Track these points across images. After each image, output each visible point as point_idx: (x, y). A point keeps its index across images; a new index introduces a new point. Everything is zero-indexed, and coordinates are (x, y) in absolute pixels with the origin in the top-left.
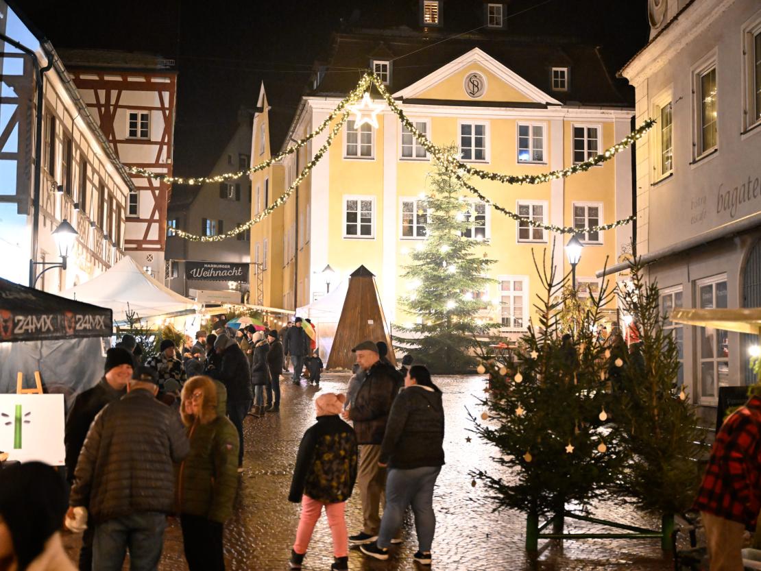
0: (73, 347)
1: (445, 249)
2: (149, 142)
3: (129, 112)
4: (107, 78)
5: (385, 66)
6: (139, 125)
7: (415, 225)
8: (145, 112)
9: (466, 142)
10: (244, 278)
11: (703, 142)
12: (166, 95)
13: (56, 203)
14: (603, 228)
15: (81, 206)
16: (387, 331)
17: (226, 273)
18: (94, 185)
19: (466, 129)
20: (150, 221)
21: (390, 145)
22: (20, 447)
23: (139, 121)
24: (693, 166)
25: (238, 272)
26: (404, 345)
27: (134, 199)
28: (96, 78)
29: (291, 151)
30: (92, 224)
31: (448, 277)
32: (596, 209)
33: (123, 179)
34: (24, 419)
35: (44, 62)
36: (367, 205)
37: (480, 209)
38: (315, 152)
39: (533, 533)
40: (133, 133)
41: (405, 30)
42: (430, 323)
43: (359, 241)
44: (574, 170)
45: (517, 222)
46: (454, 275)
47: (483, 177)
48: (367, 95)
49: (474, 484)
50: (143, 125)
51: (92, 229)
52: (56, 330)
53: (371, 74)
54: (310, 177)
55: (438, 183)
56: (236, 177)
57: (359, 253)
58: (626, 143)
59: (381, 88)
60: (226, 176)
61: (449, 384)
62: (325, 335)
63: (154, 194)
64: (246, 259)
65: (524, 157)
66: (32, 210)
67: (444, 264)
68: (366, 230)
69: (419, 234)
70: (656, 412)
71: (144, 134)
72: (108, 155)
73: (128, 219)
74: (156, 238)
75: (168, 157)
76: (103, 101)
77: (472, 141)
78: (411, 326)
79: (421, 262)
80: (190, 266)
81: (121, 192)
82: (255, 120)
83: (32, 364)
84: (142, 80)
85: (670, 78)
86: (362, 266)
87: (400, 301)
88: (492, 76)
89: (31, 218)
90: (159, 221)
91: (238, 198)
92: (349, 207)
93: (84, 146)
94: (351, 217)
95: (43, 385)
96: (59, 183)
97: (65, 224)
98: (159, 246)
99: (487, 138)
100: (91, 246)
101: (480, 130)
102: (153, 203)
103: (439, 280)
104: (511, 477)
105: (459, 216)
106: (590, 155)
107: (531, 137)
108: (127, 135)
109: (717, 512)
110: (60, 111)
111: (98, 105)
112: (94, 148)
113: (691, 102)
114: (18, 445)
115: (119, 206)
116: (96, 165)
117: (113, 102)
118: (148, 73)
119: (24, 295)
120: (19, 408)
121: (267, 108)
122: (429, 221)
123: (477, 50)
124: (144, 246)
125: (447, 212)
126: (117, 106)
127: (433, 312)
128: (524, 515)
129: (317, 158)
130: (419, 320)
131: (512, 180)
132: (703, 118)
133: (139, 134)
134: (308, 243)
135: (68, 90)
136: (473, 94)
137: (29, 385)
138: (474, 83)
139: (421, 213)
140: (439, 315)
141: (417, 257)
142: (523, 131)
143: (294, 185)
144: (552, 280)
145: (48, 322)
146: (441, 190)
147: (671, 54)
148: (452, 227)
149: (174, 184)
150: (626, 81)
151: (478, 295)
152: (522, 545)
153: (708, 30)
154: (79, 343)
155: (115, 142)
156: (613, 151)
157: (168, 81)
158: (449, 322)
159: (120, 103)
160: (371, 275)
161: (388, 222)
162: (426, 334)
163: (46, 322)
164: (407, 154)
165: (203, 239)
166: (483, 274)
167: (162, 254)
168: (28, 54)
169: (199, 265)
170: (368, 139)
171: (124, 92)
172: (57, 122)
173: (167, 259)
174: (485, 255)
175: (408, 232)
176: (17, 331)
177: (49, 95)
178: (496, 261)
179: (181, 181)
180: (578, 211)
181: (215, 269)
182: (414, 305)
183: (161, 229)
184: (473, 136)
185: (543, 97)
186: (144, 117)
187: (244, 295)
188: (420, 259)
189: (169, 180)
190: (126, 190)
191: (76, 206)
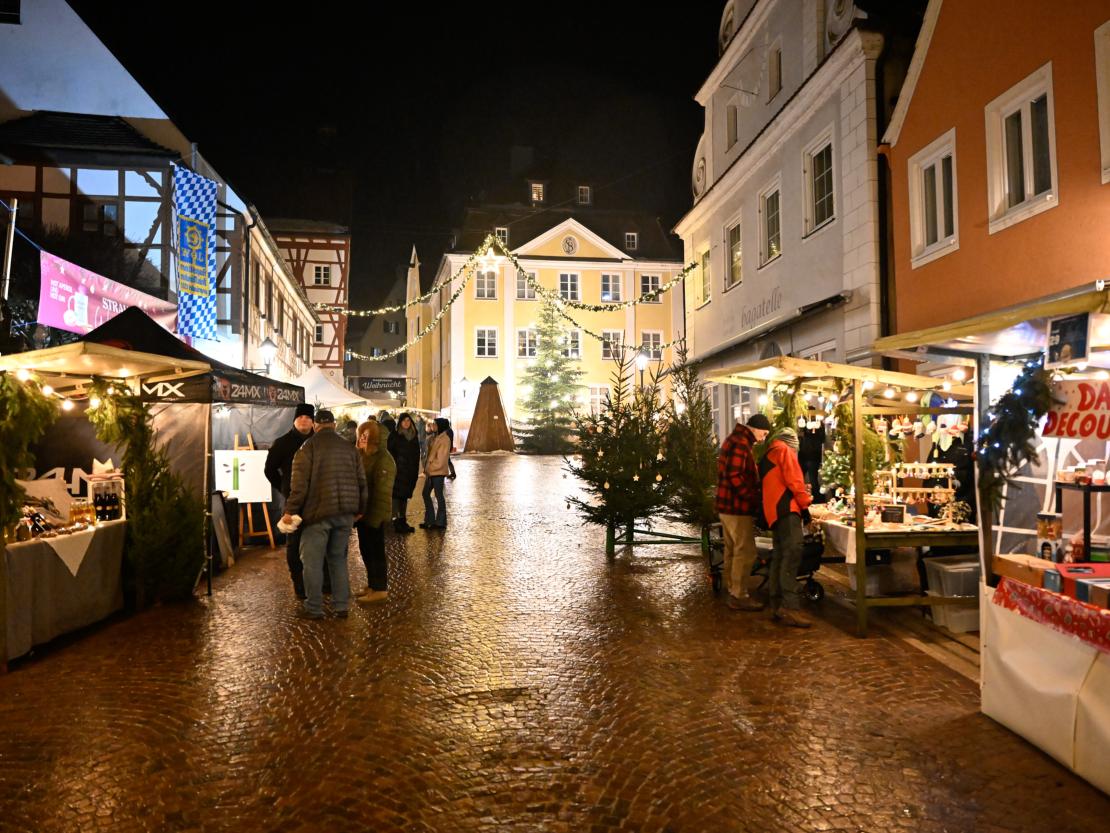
0: (276, 415)
1: (549, 364)
2: (330, 288)
3: (314, 265)
4: (298, 240)
5: (504, 232)
6: (322, 275)
7: (527, 348)
8: (326, 266)
9: (564, 287)
10: (403, 388)
11: (732, 276)
12: (342, 253)
13: (260, 327)
14: (663, 347)
15: (280, 331)
16: (508, 424)
17: (388, 386)
18: (289, 317)
19: (564, 278)
20: (332, 347)
21: (508, 290)
22: (238, 489)
23: (322, 272)
24: (725, 295)
25: (398, 385)
26: (521, 435)
27: (319, 330)
28: (289, 240)
29: (436, 291)
30: (288, 345)
31: (552, 384)
32: (658, 335)
33: (311, 314)
34: (240, 468)
35: (250, 221)
36: (492, 334)
37: (575, 335)
38: (454, 292)
39: (611, 541)
40: (318, 281)
41: (518, 205)
42: (539, 418)
43: (486, 359)
44: (641, 300)
45: (601, 343)
46: (555, 384)
47: (576, 307)
48: (491, 250)
49: (569, 507)
50: (325, 275)
51: (288, 349)
52: (262, 398)
53: (493, 234)
54: (450, 310)
55: (544, 316)
56: (394, 310)
57: (487, 368)
58: (678, 280)
59: (501, 245)
60: (388, 309)
61: (553, 460)
62: (463, 428)
63: (334, 326)
64: (403, 376)
65: (606, 298)
66: (243, 331)
67: (549, 374)
68: (492, 352)
69: (530, 354)
70: (697, 454)
71: (326, 282)
72: (299, 295)
73: (315, 345)
74: (336, 358)
75: (345, 299)
76: (295, 257)
77: (568, 285)
78: (525, 420)
79: (532, 374)
80: (362, 380)
81: (310, 324)
82: (409, 273)
83: (245, 429)
84: (324, 241)
85: (708, 232)
86: (489, 377)
87: (519, 402)
88: (582, 239)
89: (242, 337)
90: (339, 346)
91: (397, 332)
92: (479, 335)
93: (281, 287)
94: (481, 342)
95: (254, 443)
96: (263, 313)
97: (268, 340)
98: (338, 365)
99: (579, 284)
100: (288, 362)
101: (574, 278)
102: (333, 333)
103: (545, 386)
104: (595, 502)
105: (559, 340)
106: (653, 288)
107: (611, 283)
108: (313, 282)
109: (732, 512)
110: (263, 259)
111: (291, 260)
112: (288, 289)
113: (723, 249)
114: (236, 487)
115: (308, 334)
116: (291, 302)
117: (302, 257)
118: (329, 236)
119: (237, 374)
120: (236, 460)
121: (418, 265)
122: (538, 344)
123: (571, 220)
124: (328, 365)
125: (551, 337)
126: (305, 261)
127: (541, 410)
128: (605, 528)
129: (455, 297)
130: (532, 416)
131: (597, 309)
132: (732, 262)
133: (323, 282)
134: (449, 362)
135: (268, 244)
136: (568, 252)
137: (243, 443)
138: (569, 244)
139: (532, 338)
140: (546, 412)
141: (529, 370)
142: (605, 278)
143: (438, 317)
144: (623, 360)
145: (257, 393)
146: (546, 321)
147: (709, 215)
148: (555, 348)
149: (350, 315)
150: (677, 236)
151: (574, 398)
152: (604, 550)
153: (734, 196)
154: (280, 413)
155: (304, 288)
156: (668, 285)
157: (343, 242)
158: (553, 417)
159: (308, 259)
160: (495, 383)
161: (508, 345)
162: (537, 426)
163: (255, 391)
164: (521, 296)
165: (371, 358)
166: (577, 383)
167: (341, 371)
168: (238, 215)
169: (369, 380)
170: (492, 285)
171: (310, 251)
172: (261, 267)
173: (345, 375)
174: (578, 368)
175: (523, 353)
176: (233, 395)
177: (254, 246)
178: (586, 373)
179: (354, 313)
180: (646, 337)
181: (381, 383)
182: (527, 405)
183: (340, 352)
184: (569, 283)
185: (619, 254)
186: (326, 269)
187: (403, 402)
188: (531, 372)
189: (345, 312)
190: (313, 322)
191: (276, 331)
